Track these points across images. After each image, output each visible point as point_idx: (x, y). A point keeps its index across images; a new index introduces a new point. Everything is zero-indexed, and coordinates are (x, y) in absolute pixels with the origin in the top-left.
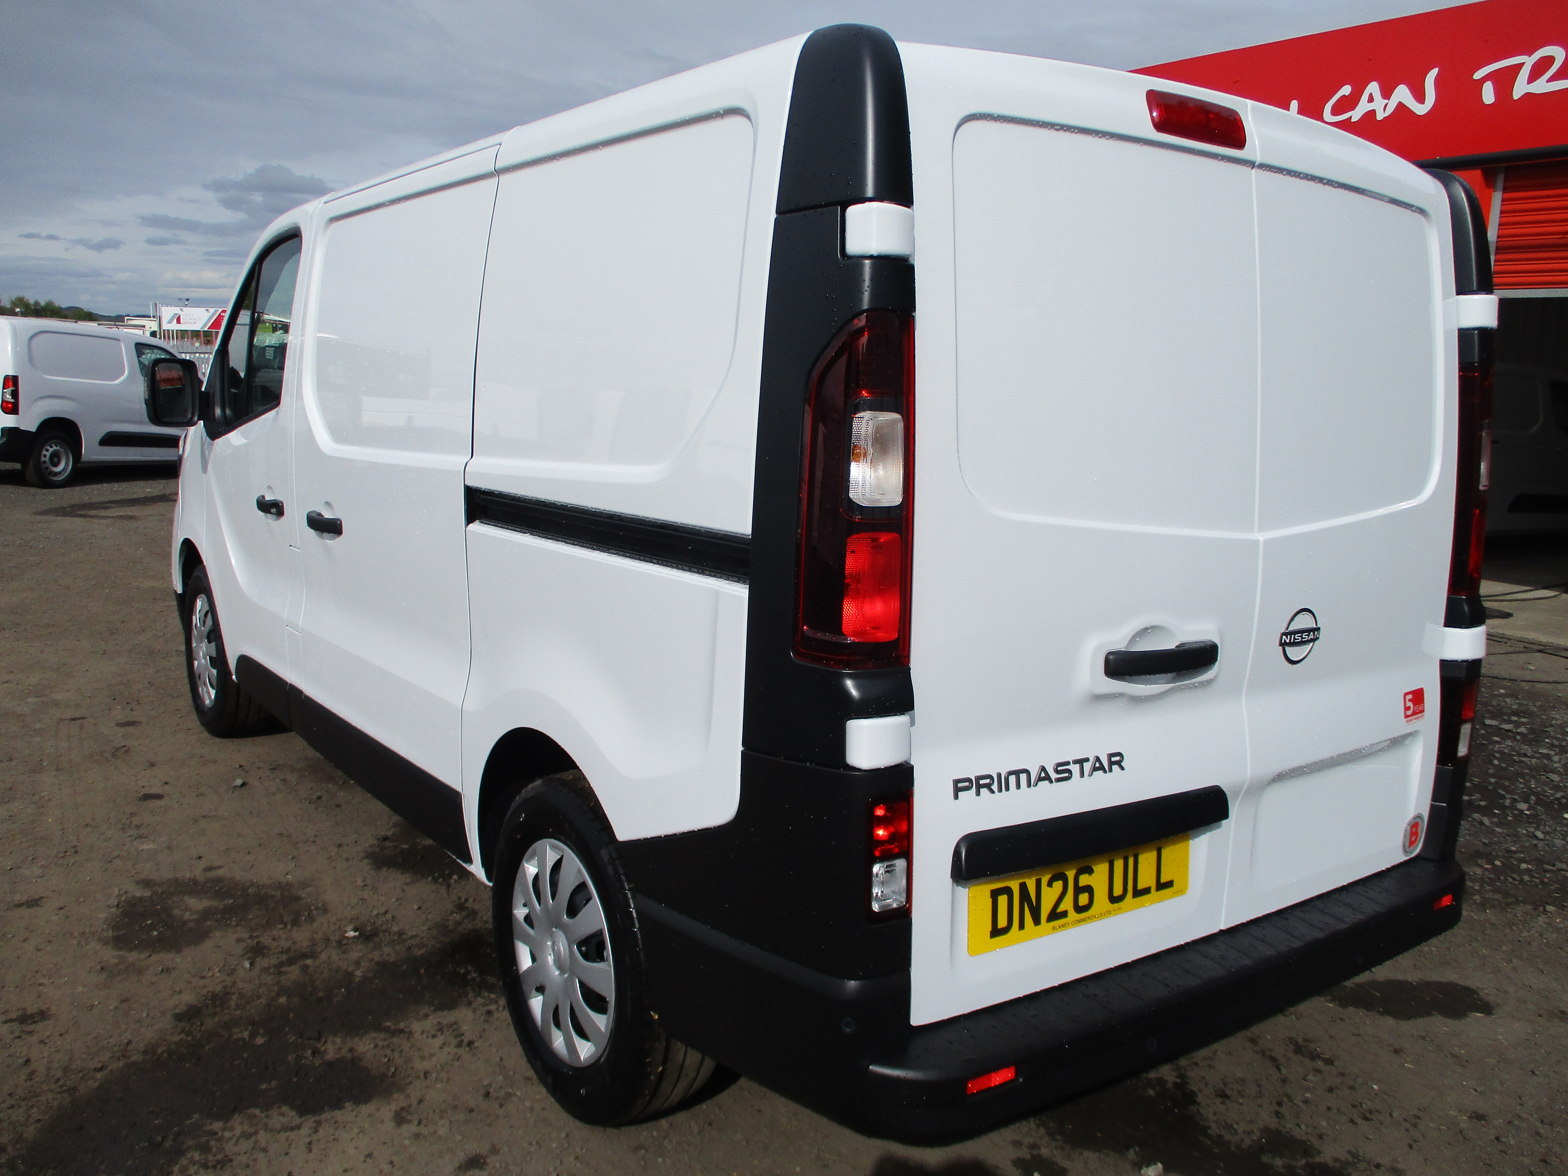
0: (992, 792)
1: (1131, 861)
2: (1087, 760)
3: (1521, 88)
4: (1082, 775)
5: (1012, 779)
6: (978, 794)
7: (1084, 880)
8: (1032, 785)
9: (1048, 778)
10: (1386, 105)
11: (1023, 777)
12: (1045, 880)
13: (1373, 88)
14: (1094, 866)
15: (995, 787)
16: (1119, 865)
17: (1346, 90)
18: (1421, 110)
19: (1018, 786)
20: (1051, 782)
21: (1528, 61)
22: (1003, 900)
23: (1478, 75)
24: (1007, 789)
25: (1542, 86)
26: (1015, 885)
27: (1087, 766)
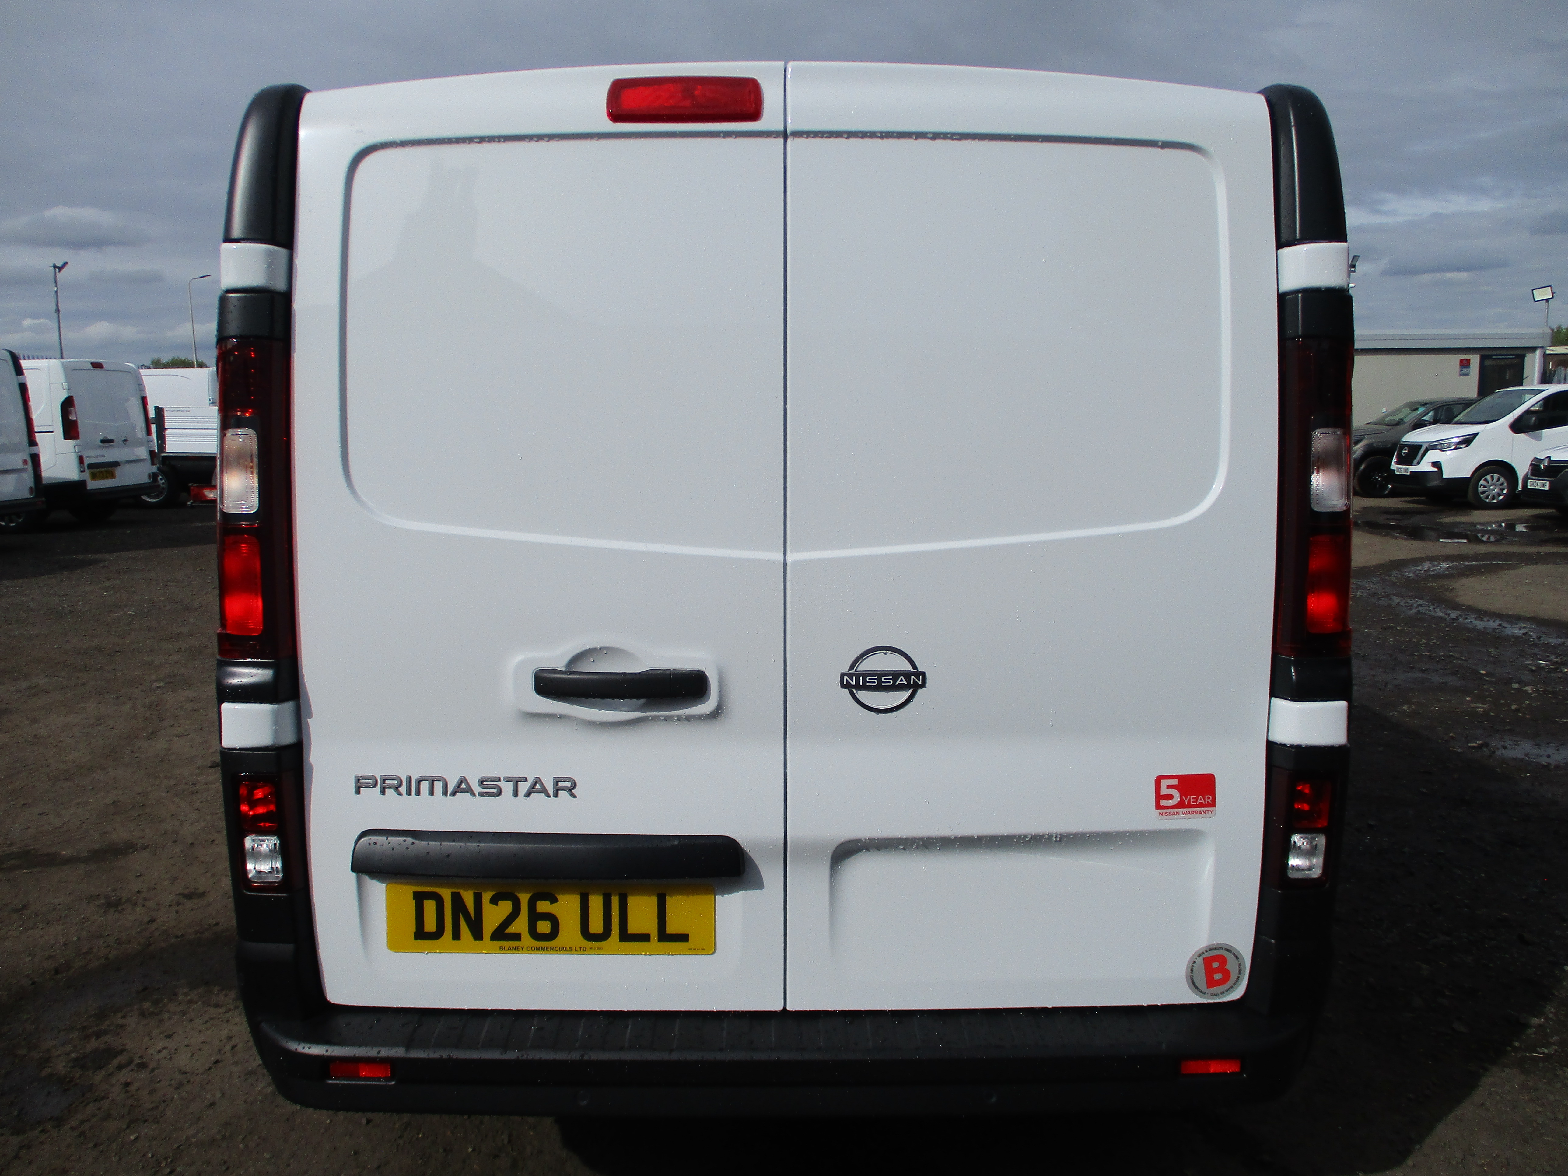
0: (400, 794)
1: (615, 901)
2: (526, 780)
4: (516, 793)
5: (425, 786)
6: (383, 792)
7: (543, 906)
8: (448, 794)
9: (469, 790)
11: (438, 786)
12: (487, 896)
14: (559, 895)
15: (403, 789)
16: (596, 903)
19: (431, 793)
20: (473, 794)
22: (430, 907)
24: (418, 793)
26: (446, 894)
27: (523, 787)
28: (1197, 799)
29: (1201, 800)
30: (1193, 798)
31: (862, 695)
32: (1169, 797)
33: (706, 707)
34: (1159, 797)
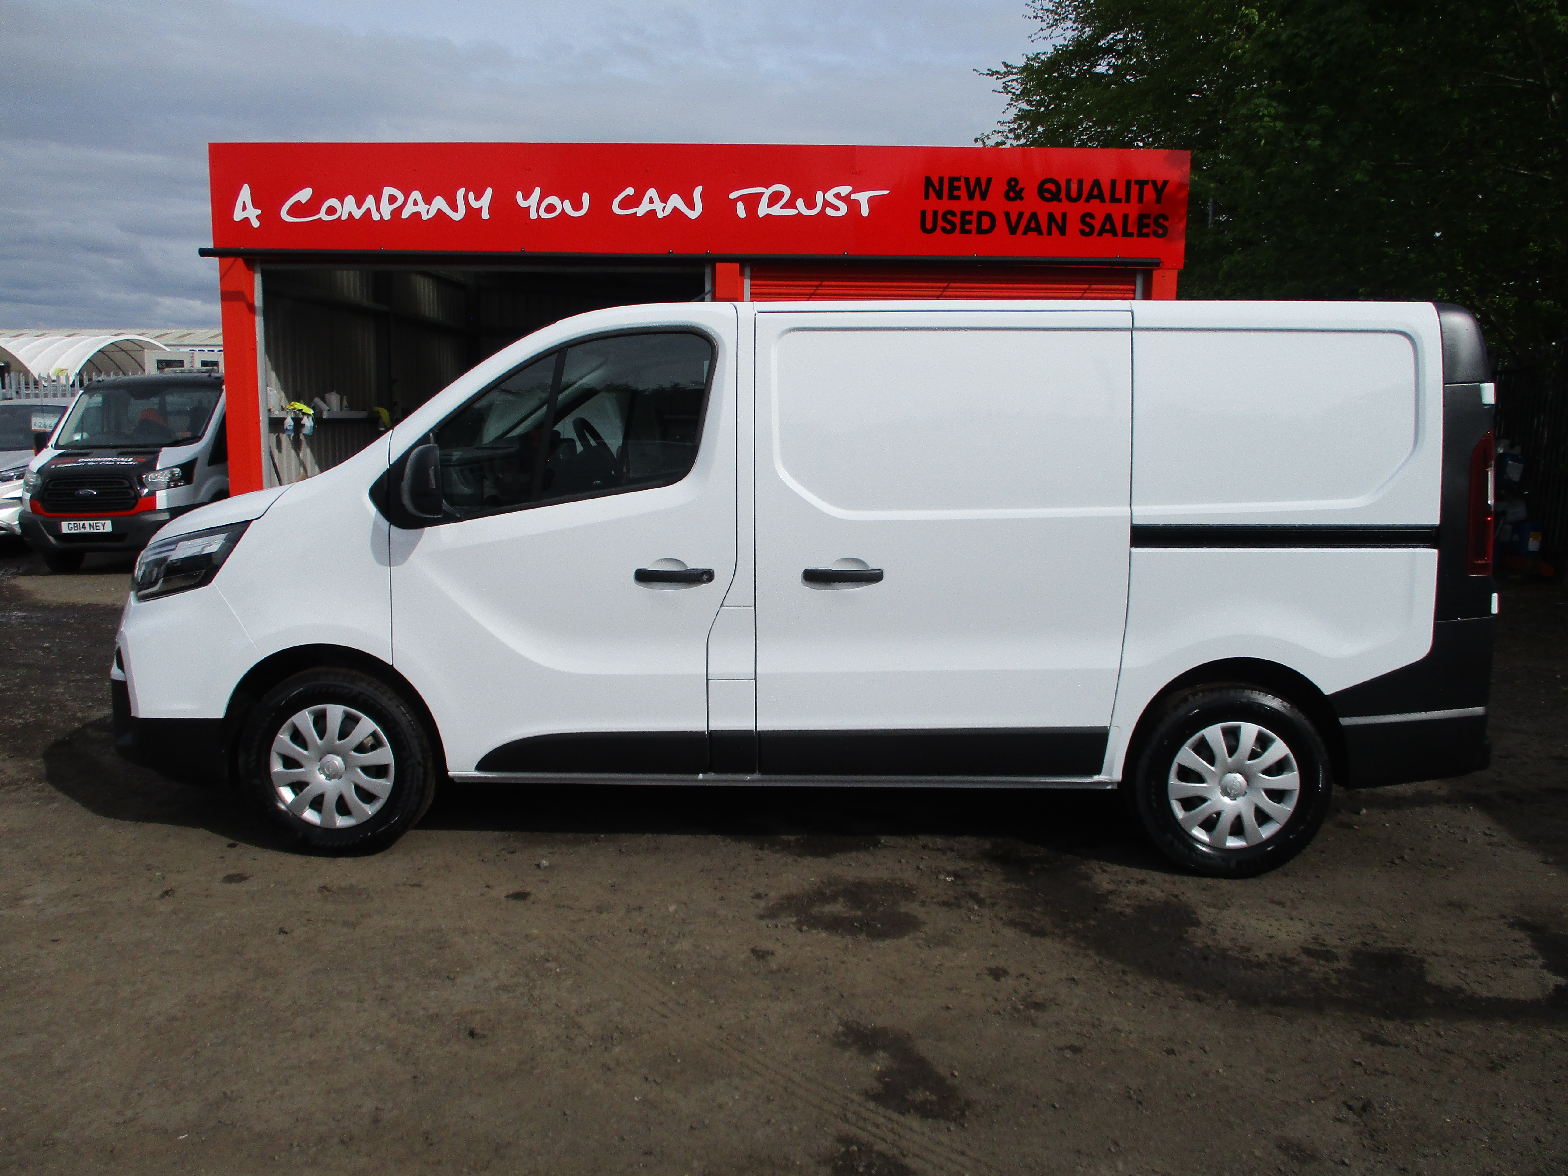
3: (763, 210)
10: (665, 207)
13: (652, 192)
17: (630, 191)
18: (693, 215)
21: (767, 192)
23: (733, 196)
25: (777, 211)
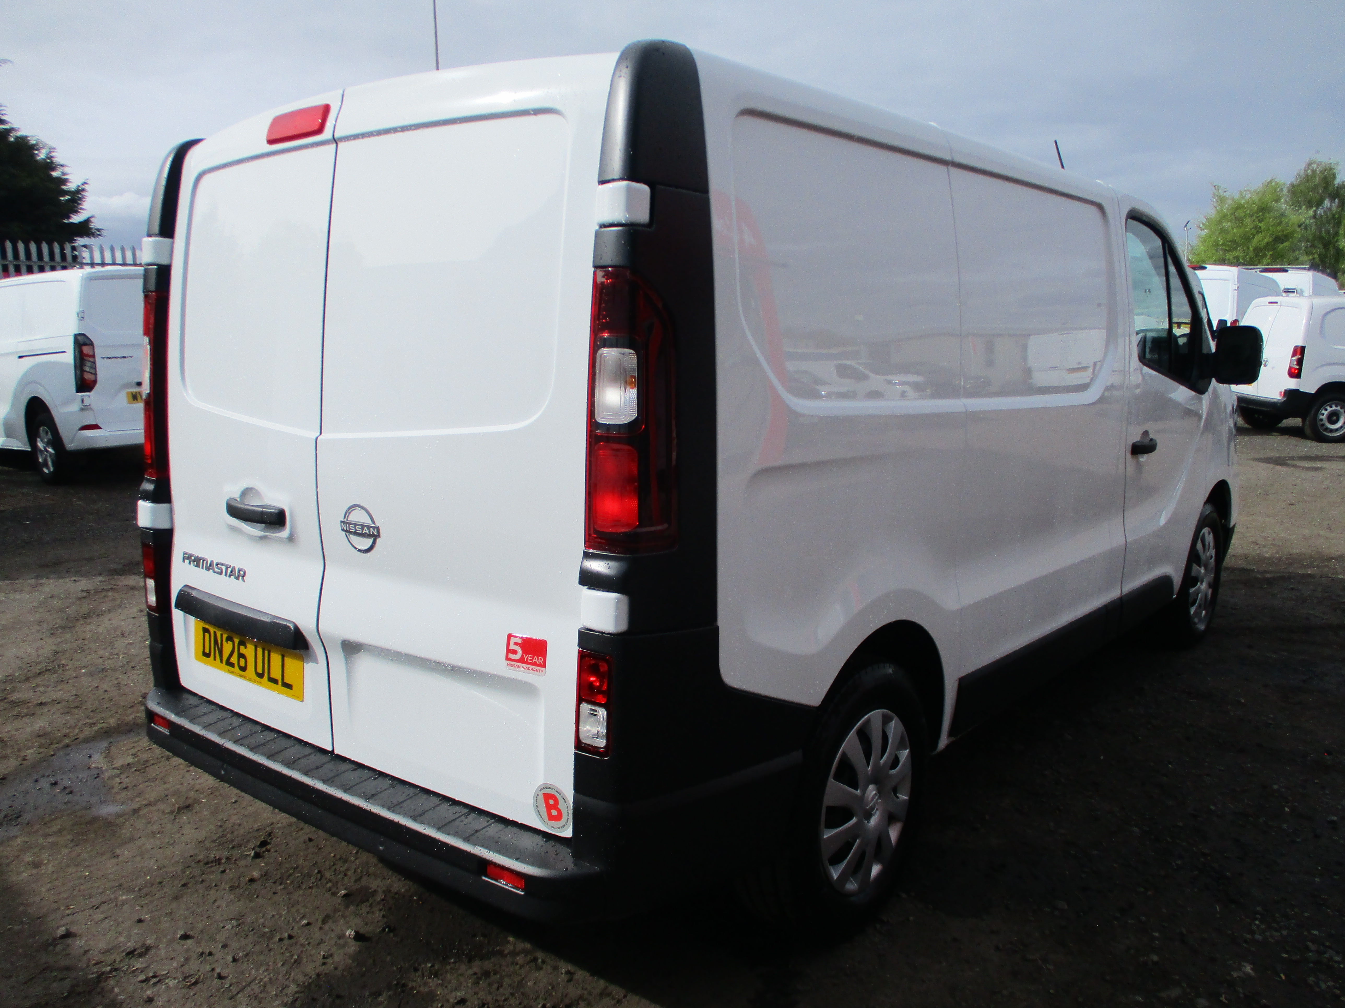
1: (267, 655)
7: (241, 649)
12: (223, 636)
14: (246, 644)
16: (259, 653)
22: (206, 637)
26: (212, 632)
28: (533, 658)
29: (535, 660)
30: (530, 657)
31: (353, 538)
32: (515, 652)
33: (285, 533)
34: (509, 651)
